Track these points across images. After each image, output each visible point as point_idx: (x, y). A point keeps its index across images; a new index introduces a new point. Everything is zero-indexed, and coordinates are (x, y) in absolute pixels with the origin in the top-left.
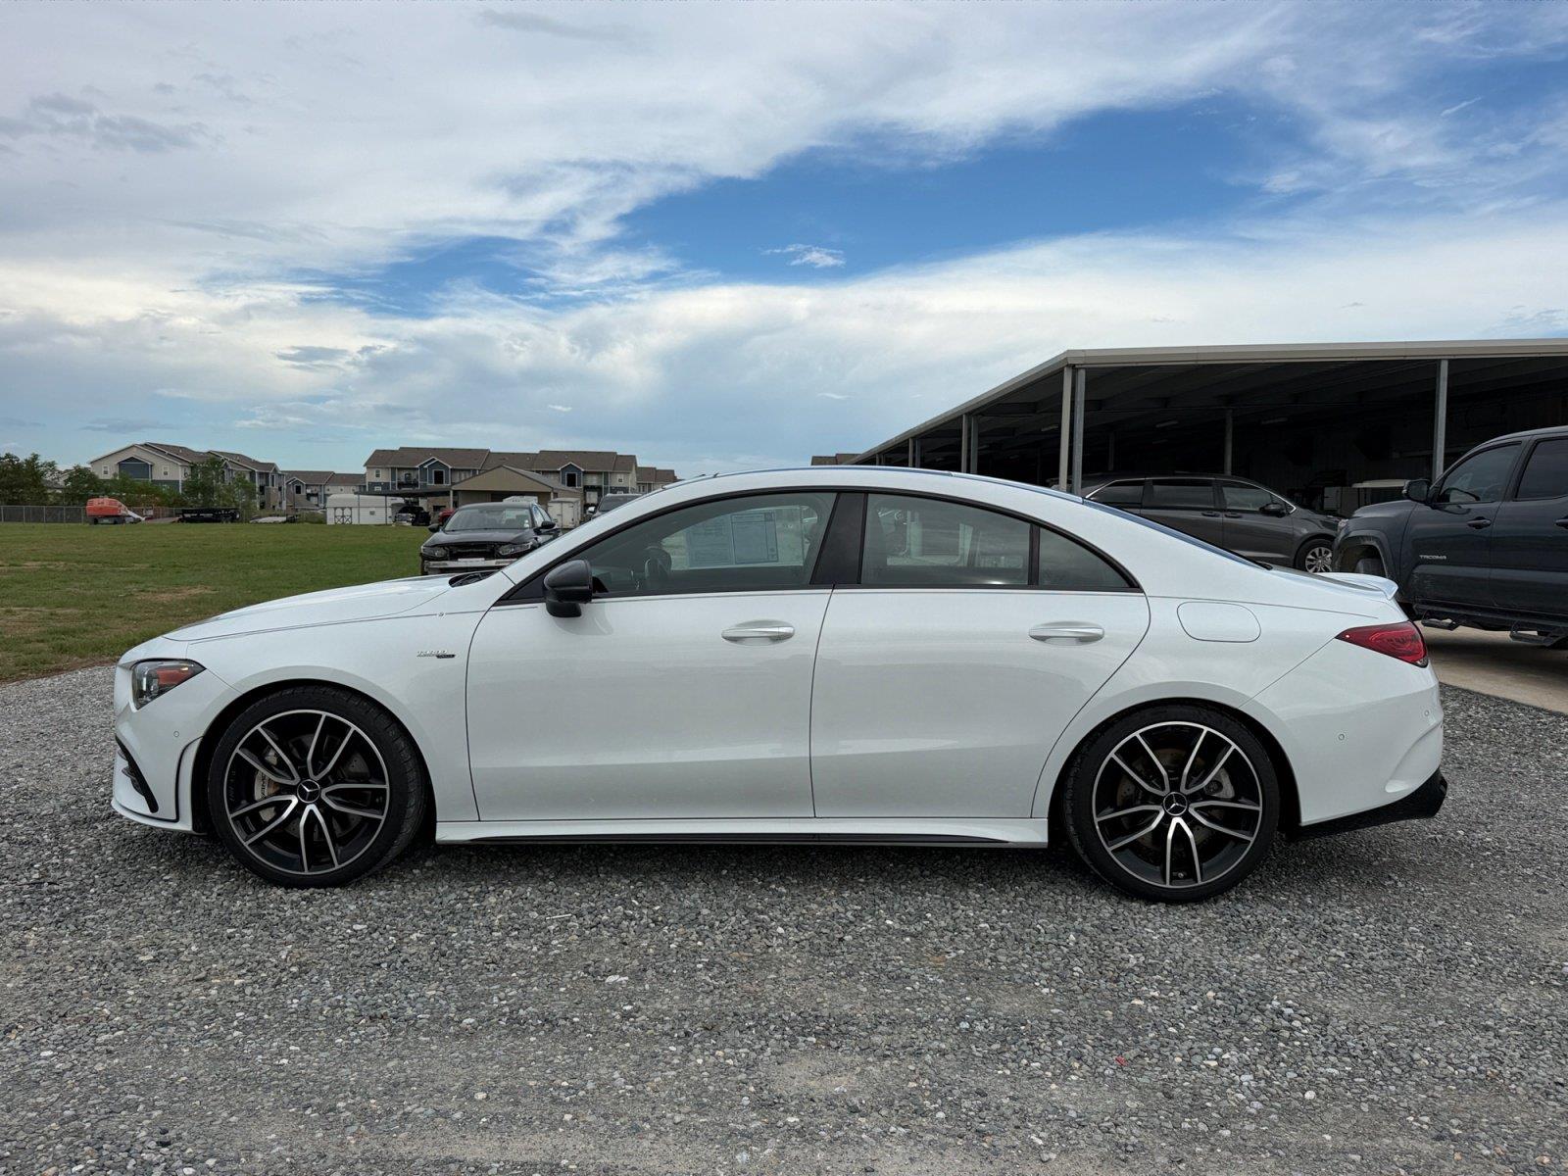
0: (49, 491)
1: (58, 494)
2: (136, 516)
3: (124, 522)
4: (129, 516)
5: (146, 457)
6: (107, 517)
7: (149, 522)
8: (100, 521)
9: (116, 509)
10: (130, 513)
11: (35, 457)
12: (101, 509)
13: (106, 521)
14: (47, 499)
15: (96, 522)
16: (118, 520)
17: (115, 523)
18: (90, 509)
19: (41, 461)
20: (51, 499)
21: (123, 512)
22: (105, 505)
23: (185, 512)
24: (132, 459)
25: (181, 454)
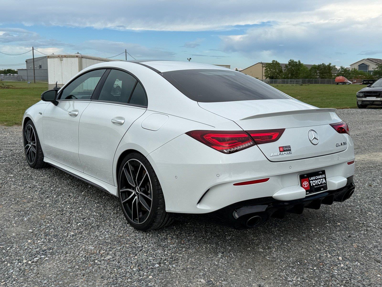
0: (333, 74)
1: (335, 75)
2: (350, 82)
3: (346, 84)
4: (348, 82)
5: (367, 63)
6: (341, 82)
7: (353, 84)
8: (339, 84)
9: (343, 80)
10: (348, 81)
11: (330, 64)
12: (339, 80)
13: (340, 84)
14: (332, 77)
15: (338, 84)
16: (344, 83)
17: (343, 84)
18: (336, 80)
19: (331, 65)
20: (333, 77)
21: (346, 81)
22: (341, 79)
23: (364, 81)
24: (363, 64)
25: (379, 62)
